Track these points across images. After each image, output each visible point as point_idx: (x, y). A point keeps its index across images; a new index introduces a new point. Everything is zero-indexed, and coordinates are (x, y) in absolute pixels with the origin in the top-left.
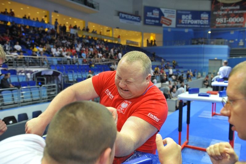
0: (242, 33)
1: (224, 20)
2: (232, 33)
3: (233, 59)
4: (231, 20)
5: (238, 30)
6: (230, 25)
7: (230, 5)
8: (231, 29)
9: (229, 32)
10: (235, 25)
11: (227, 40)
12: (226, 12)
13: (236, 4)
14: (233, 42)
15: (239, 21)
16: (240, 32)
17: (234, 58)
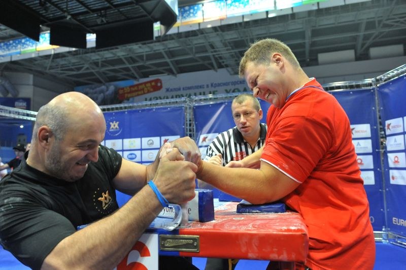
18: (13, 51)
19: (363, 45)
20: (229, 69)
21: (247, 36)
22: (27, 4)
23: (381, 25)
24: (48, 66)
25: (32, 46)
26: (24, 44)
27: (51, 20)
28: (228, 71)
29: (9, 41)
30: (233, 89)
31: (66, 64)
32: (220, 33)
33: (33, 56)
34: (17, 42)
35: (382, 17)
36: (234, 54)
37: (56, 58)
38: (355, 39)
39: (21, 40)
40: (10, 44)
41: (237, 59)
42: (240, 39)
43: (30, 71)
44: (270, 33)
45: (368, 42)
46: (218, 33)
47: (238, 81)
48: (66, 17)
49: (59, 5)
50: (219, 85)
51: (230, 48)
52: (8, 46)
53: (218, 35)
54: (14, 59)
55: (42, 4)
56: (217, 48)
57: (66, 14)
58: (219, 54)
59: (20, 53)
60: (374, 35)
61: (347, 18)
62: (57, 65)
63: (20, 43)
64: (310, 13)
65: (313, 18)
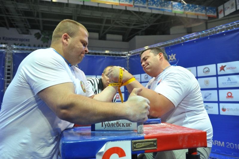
19: (103, 31)
20: (19, 29)
21: (35, 10)
23: (114, 23)
28: (18, 31)
30: (20, 44)
32: (15, 2)
35: (114, 18)
36: (23, 19)
38: (99, 27)
41: (25, 23)
42: (29, 10)
44: (51, 12)
45: (107, 31)
46: (13, 2)
47: (24, 39)
50: (10, 39)
51: (21, 15)
53: (13, 3)
56: (11, 13)
58: (12, 17)
60: (110, 28)
61: (97, 14)
64: (78, 6)
65: (79, 9)
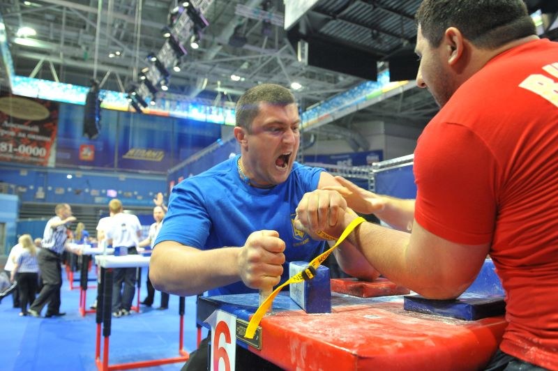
0: (41, 175)
1: (8, 147)
2: (24, 173)
3: (27, 222)
4: (22, 148)
5: (36, 170)
6: (20, 158)
7: (22, 122)
8: (21, 165)
9: (18, 172)
10: (30, 159)
11: (13, 186)
12: (12, 134)
13: (33, 123)
14: (24, 190)
15: (37, 154)
16: (38, 173)
17: (30, 220)
18: (359, 99)
22: (360, 42)
24: (399, 107)
25: (377, 88)
26: (369, 87)
27: (388, 52)
29: (353, 88)
31: (419, 102)
33: (380, 99)
34: (362, 87)
37: (408, 96)
39: (366, 83)
40: (355, 91)
43: (380, 117)
48: (402, 44)
49: (395, 32)
52: (353, 94)
54: (360, 107)
55: (374, 37)
57: (402, 40)
59: (366, 99)
62: (409, 105)
63: (365, 87)
